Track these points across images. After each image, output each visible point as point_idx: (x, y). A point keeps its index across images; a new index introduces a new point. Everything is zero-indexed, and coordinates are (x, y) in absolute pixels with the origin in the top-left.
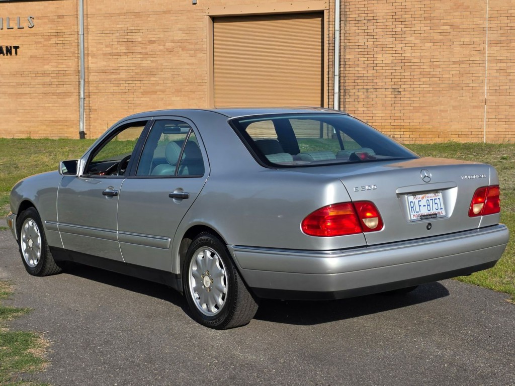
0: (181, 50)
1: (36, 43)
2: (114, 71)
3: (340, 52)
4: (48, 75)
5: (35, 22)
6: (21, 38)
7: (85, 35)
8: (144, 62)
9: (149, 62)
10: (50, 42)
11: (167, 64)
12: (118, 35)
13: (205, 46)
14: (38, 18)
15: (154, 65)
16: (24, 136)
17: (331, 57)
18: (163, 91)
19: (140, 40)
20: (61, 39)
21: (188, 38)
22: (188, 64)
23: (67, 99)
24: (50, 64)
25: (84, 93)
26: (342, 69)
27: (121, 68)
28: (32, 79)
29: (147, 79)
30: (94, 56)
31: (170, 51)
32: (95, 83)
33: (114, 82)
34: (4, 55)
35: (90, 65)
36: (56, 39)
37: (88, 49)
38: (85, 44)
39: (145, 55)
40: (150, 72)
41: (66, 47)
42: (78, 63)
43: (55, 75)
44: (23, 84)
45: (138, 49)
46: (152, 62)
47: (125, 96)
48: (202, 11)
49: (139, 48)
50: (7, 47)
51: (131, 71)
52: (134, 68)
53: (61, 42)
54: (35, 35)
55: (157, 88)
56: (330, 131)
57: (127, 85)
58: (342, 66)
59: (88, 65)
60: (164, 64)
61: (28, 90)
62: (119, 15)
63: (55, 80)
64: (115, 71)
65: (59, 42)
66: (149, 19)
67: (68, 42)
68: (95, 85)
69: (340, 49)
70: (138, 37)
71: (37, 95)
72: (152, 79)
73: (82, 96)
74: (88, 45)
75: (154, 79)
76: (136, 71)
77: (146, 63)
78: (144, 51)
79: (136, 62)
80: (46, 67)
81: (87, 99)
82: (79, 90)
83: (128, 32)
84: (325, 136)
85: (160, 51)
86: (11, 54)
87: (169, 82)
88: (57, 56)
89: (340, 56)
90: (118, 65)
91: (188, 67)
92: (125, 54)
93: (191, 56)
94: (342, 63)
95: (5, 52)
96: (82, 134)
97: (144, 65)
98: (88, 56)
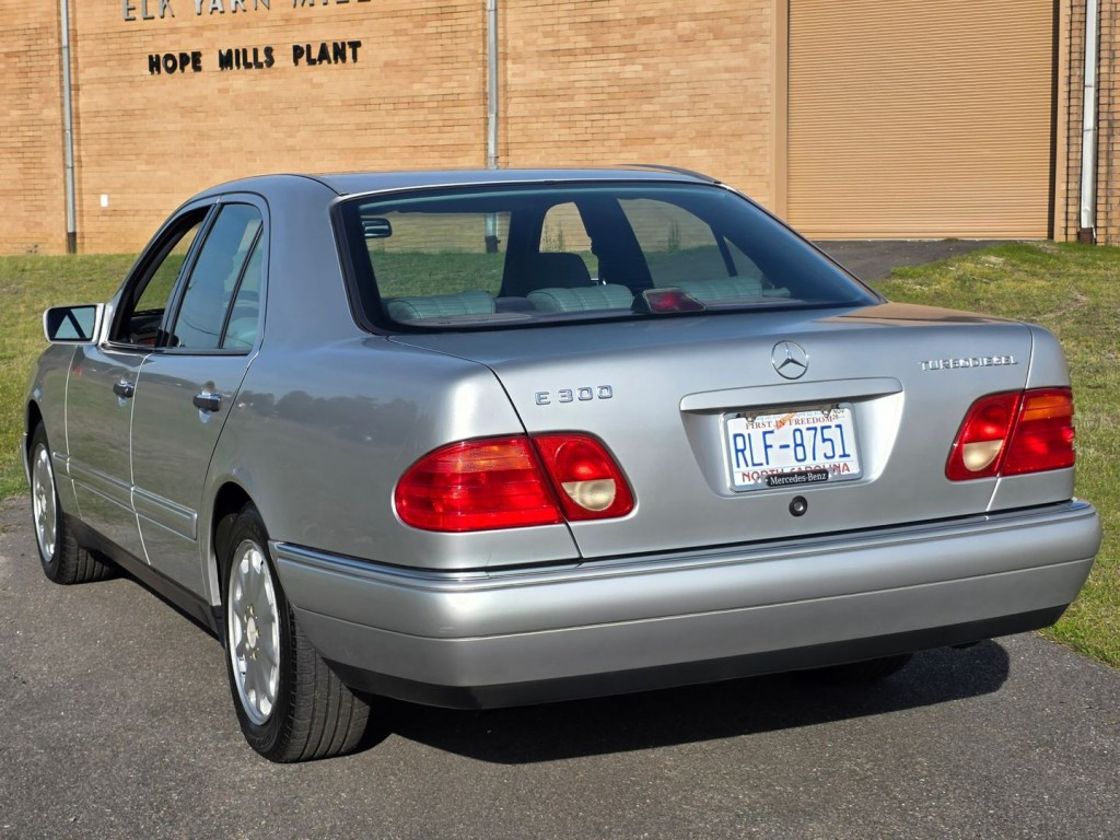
0: (711, 37)
1: (397, 33)
2: (561, 92)
3: (1099, 28)
4: (421, 106)
6: (366, 22)
7: (500, 11)
8: (628, 68)
9: (639, 68)
10: (426, 31)
11: (678, 72)
13: (766, 26)
15: (650, 74)
17: (1076, 41)
18: (669, 136)
19: (619, 16)
20: (449, 22)
21: (728, 8)
22: (727, 70)
23: (460, 160)
24: (426, 79)
25: (496, 144)
26: (1103, 70)
27: (577, 85)
28: (388, 114)
29: (634, 108)
30: (518, 58)
31: (686, 40)
32: (519, 120)
33: (562, 118)
34: (330, 62)
35: (510, 80)
36: (439, 23)
37: (505, 41)
38: (500, 31)
39: (631, 52)
40: (643, 92)
41: (458, 41)
42: (484, 75)
43: (435, 104)
44: (368, 127)
45: (615, 38)
46: (646, 67)
47: (585, 150)
49: (618, 36)
50: (335, 45)
51: (599, 90)
52: (605, 83)
53: (449, 29)
54: (394, 14)
55: (657, 128)
56: (1071, 224)
57: (588, 124)
58: (1103, 62)
59: (506, 81)
60: (673, 73)
61: (378, 140)
63: (436, 117)
64: (565, 93)
65: (444, 29)
67: (463, 28)
68: (520, 126)
69: (1099, 21)
70: (614, 11)
71: (397, 150)
72: (646, 107)
73: (492, 151)
74: (505, 34)
75: (651, 108)
76: (611, 90)
77: (632, 71)
78: (627, 42)
79: (610, 70)
80: (416, 86)
81: (502, 159)
82: (486, 138)
84: (1059, 237)
85: (664, 40)
86: (344, 59)
87: (684, 113)
88: (439, 61)
89: (1099, 37)
90: (572, 78)
91: (727, 76)
92: (586, 51)
93: (734, 49)
94: (1104, 54)
95: (331, 55)
96: (492, 242)
97: (627, 76)
98: (505, 59)
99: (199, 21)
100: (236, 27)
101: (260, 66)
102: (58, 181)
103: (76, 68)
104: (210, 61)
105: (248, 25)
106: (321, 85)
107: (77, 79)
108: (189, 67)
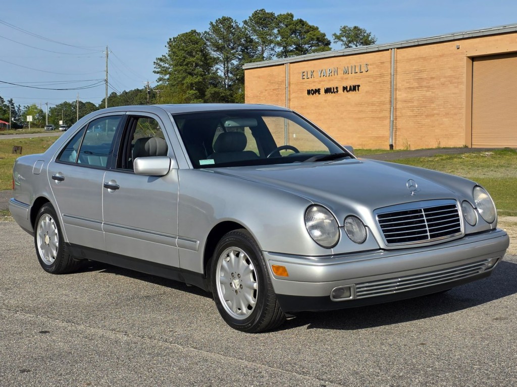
0: (449, 83)
1: (369, 82)
4: (375, 105)
5: (369, 67)
6: (361, 79)
7: (395, 75)
8: (428, 93)
9: (431, 93)
10: (376, 81)
11: (441, 94)
12: (413, 74)
14: (371, 65)
15: (433, 95)
16: (360, 148)
18: (438, 114)
19: (426, 77)
20: (383, 79)
21: (454, 74)
22: (453, 94)
23: (384, 122)
24: (376, 97)
25: (393, 116)
27: (415, 98)
28: (366, 108)
29: (429, 106)
30: (400, 90)
31: (443, 84)
32: (399, 109)
33: (411, 109)
34: (352, 91)
35: (398, 97)
36: (380, 79)
37: (396, 84)
39: (429, 88)
40: (431, 100)
41: (384, 85)
42: (391, 95)
43: (378, 104)
44: (361, 111)
45: (424, 84)
46: (432, 92)
47: (416, 119)
48: (462, 53)
49: (425, 83)
50: (353, 86)
51: (420, 100)
52: (422, 98)
54: (368, 77)
55: (435, 112)
57: (417, 110)
59: (396, 97)
60: (439, 94)
61: (364, 116)
62: (414, 60)
63: (378, 108)
64: (411, 101)
65: (381, 81)
66: (431, 61)
67: (386, 81)
68: (400, 111)
70: (424, 75)
71: (368, 119)
72: (433, 105)
73: (392, 119)
74: (396, 82)
76: (424, 100)
77: (429, 94)
78: (428, 85)
79: (423, 93)
80: (374, 99)
81: (395, 121)
82: (390, 115)
83: (420, 71)
85: (437, 84)
86: (356, 90)
87: (442, 107)
88: (380, 91)
90: (413, 96)
91: (453, 95)
92: (417, 88)
93: (455, 87)
95: (352, 89)
96: (391, 146)
97: (427, 95)
98: (396, 90)
99: (320, 79)
100: (329, 81)
101: (335, 93)
102: (283, 130)
103: (290, 94)
104: (322, 91)
105: (332, 80)
106: (349, 99)
107: (290, 97)
108: (317, 93)
